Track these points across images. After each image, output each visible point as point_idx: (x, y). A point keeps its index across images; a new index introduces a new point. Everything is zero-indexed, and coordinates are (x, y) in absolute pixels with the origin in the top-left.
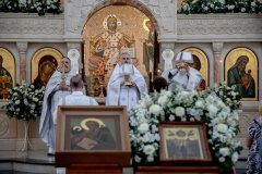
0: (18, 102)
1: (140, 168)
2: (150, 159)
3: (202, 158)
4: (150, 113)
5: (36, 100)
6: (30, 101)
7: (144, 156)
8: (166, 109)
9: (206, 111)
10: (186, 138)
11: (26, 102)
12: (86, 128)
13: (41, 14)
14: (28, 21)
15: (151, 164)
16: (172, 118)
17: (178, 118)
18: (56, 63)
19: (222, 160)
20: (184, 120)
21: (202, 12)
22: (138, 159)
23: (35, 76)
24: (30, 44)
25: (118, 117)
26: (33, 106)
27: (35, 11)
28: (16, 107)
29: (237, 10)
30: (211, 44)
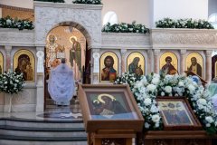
0: (6, 83)
1: (149, 132)
2: (157, 125)
3: (192, 124)
4: (148, 90)
5: (17, 81)
6: (14, 82)
7: (152, 124)
8: (159, 88)
9: (186, 89)
10: (175, 109)
11: (11, 82)
12: (103, 102)
13: (21, 29)
14: (12, 33)
15: (157, 129)
16: (163, 94)
17: (167, 94)
18: (29, 59)
19: (208, 125)
20: (171, 95)
21: (115, 31)
22: (147, 126)
23: (16, 67)
24: (13, 47)
25: (123, 93)
26: (16, 85)
27: (16, 27)
28: (5, 85)
29: (134, 31)
30: (120, 50)
